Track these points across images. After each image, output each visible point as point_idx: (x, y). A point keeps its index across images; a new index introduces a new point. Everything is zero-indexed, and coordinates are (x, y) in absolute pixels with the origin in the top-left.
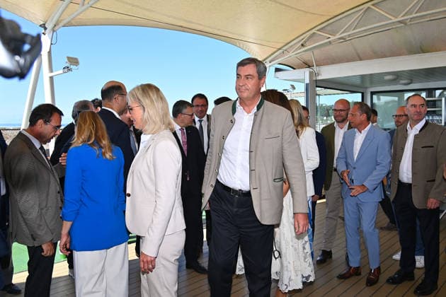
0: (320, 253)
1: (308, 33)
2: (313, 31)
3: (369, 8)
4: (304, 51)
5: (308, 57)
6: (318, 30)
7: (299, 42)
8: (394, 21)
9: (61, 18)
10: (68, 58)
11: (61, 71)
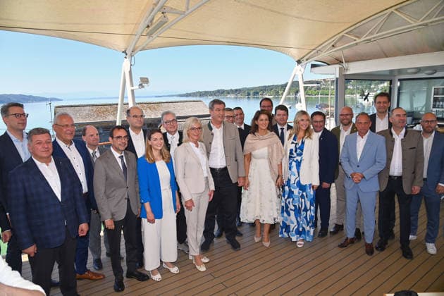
0: (334, 225)
1: (338, 36)
2: (342, 34)
3: (392, 12)
4: (335, 51)
5: (339, 55)
6: (347, 33)
7: (331, 43)
8: (415, 25)
9: (137, 45)
10: (141, 78)
11: (137, 87)
